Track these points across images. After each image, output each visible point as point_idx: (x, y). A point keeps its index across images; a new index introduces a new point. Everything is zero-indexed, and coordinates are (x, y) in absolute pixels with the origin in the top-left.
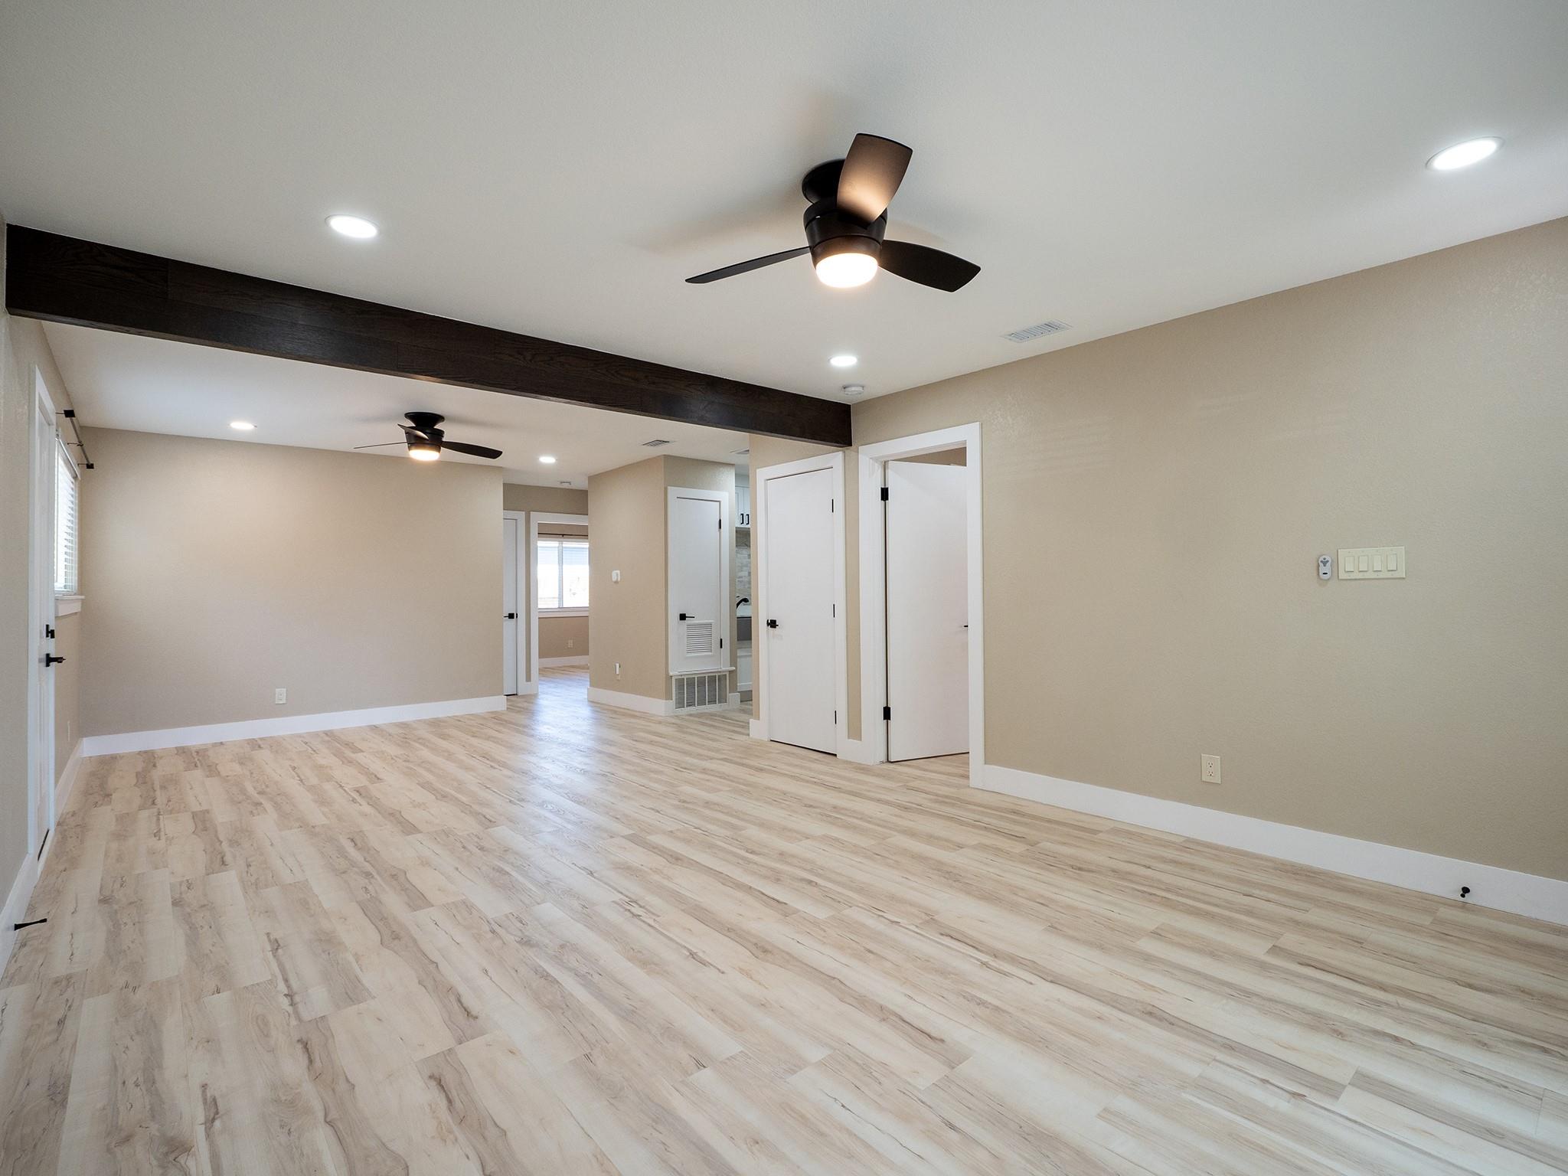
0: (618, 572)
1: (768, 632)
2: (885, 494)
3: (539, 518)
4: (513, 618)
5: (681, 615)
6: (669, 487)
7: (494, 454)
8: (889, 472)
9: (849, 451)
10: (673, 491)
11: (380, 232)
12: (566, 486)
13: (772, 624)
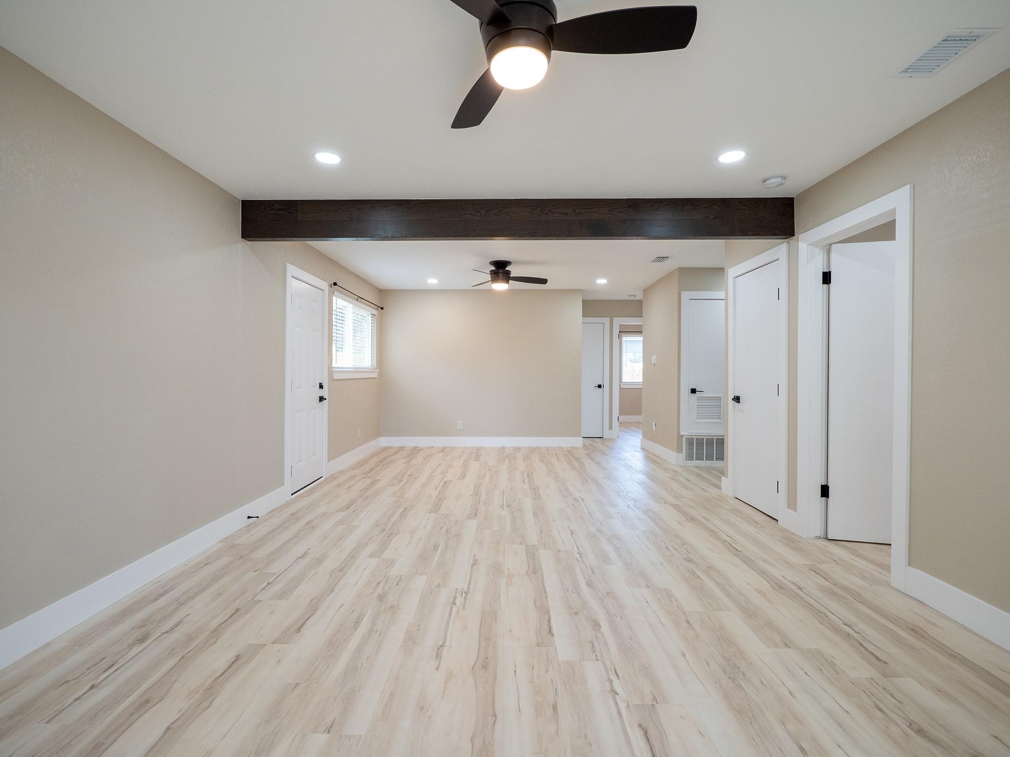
0: (655, 357)
1: (734, 405)
2: (827, 278)
3: (618, 322)
4: (601, 387)
5: (692, 389)
6: (682, 292)
7: (544, 281)
8: (833, 255)
9: (792, 240)
10: (685, 295)
11: (342, 160)
12: (631, 298)
13: (737, 399)
